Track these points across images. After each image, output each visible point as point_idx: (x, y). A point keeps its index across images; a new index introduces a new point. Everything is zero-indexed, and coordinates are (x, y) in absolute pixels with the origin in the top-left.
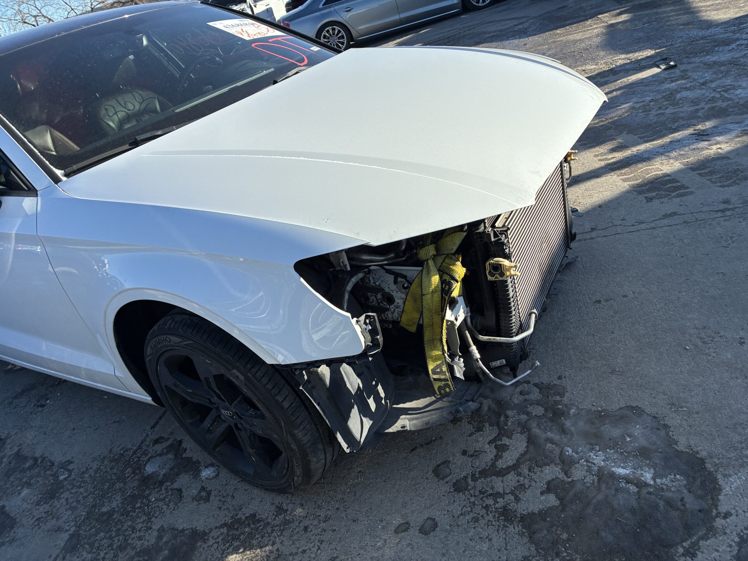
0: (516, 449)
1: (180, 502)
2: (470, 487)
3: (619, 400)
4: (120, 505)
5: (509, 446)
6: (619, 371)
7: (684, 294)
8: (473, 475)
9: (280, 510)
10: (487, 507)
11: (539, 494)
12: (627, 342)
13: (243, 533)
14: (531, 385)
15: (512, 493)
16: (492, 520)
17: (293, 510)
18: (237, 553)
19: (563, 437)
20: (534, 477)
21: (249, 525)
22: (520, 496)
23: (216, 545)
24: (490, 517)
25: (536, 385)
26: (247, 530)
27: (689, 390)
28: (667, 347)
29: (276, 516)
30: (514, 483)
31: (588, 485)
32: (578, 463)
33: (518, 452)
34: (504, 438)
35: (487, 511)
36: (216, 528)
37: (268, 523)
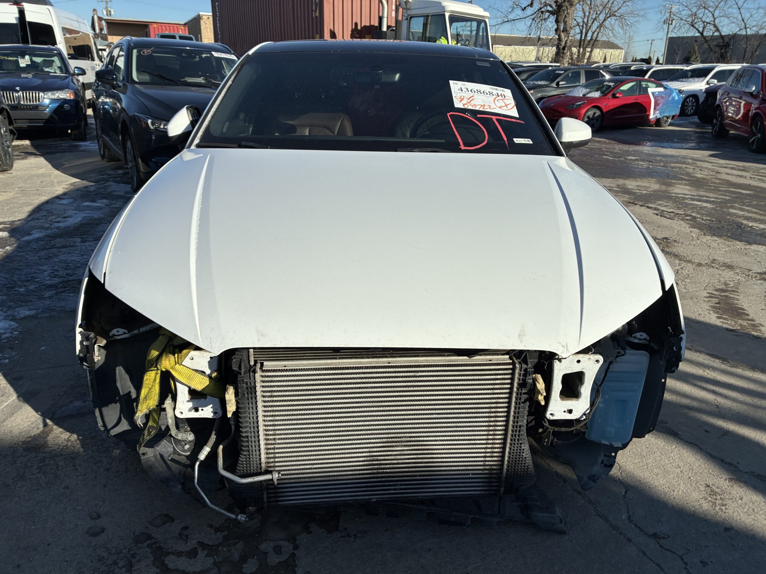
0: (190, 565)
2: (140, 545)
5: (195, 558)
8: (156, 543)
10: (115, 563)
14: (292, 551)
24: (103, 568)
33: (187, 567)
34: (206, 552)
35: (111, 565)
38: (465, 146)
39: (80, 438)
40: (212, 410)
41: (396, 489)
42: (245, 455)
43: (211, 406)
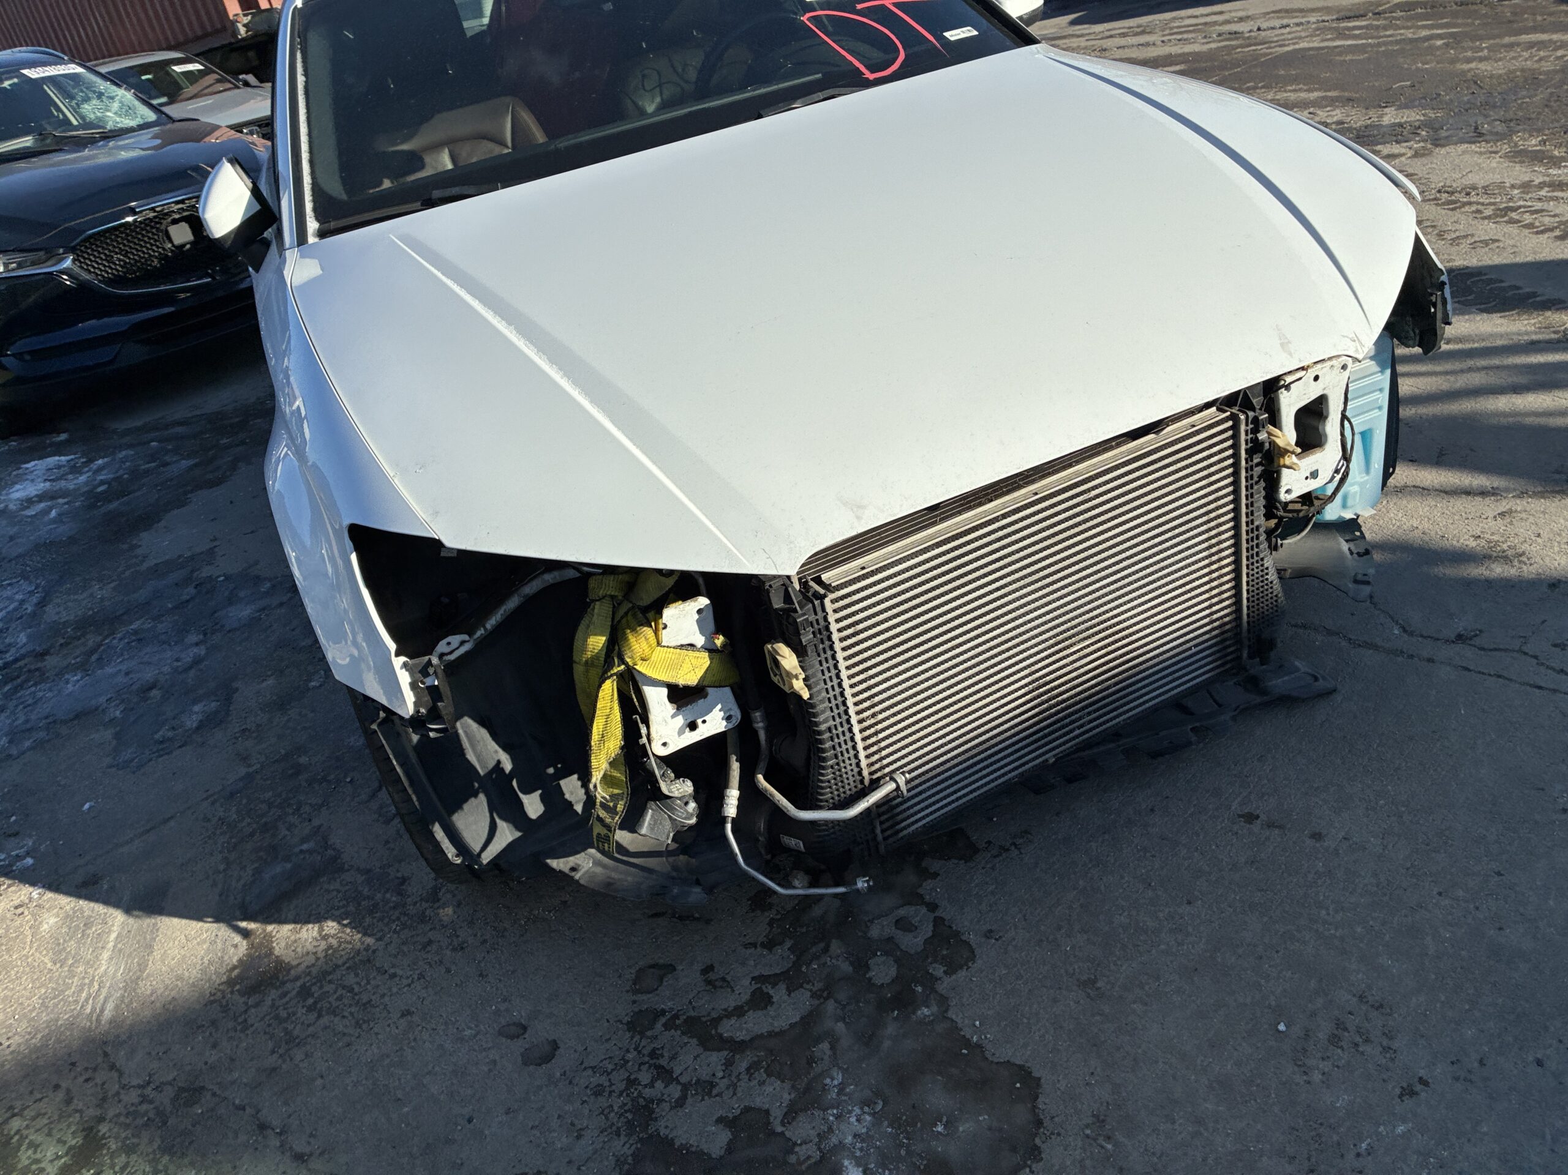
0: (773, 1018)
1: (366, 803)
2: (649, 1033)
3: (1025, 1045)
4: (319, 764)
5: (772, 1003)
6: (1098, 989)
8: (676, 1017)
9: (433, 897)
10: (631, 1082)
11: (714, 1118)
12: (1191, 939)
13: (369, 898)
14: (932, 916)
15: (685, 1087)
16: (616, 1108)
17: (444, 906)
18: (339, 923)
19: (856, 1048)
20: (743, 1084)
22: (690, 1100)
23: (335, 893)
24: (617, 1102)
25: (938, 922)
26: (379, 896)
27: (1167, 1116)
29: (421, 900)
30: (704, 1074)
31: (792, 1159)
32: (825, 1110)
33: (772, 1024)
34: (782, 987)
35: (627, 1089)
36: (358, 869)
37: (404, 905)
38: (872, 72)
39: (345, 922)
40: (722, 714)
41: (1082, 726)
42: (832, 767)
43: (719, 706)
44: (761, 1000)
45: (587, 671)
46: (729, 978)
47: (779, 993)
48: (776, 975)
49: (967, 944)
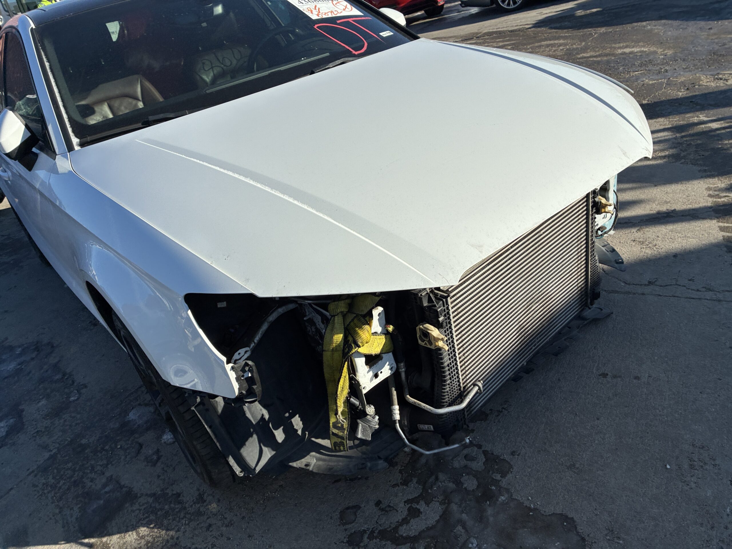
0: (426, 520)
1: (135, 457)
3: (558, 503)
4: (95, 442)
5: (421, 513)
6: (578, 468)
7: (705, 396)
9: (201, 499)
12: (607, 435)
13: (161, 509)
17: (210, 503)
18: (148, 527)
19: (477, 525)
21: (171, 502)
23: (138, 511)
25: (485, 453)
26: (166, 507)
27: (639, 520)
28: (647, 458)
29: (194, 503)
33: (426, 524)
34: (422, 503)
36: (147, 495)
37: (185, 508)
38: (355, 50)
44: (414, 513)
45: (333, 354)
46: (392, 505)
47: (422, 506)
48: (416, 497)
49: (504, 460)
